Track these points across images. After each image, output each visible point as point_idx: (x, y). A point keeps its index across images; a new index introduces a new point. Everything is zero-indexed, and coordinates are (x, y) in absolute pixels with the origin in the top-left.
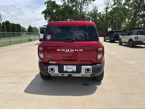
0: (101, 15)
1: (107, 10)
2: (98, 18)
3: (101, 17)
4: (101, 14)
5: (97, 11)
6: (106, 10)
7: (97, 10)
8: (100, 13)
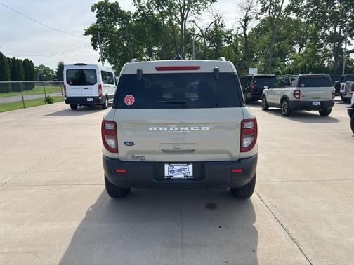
0: (231, 37)
1: (246, 25)
2: (225, 44)
3: (232, 41)
4: (233, 33)
5: (222, 26)
6: (243, 23)
7: (222, 24)
8: (229, 32)
